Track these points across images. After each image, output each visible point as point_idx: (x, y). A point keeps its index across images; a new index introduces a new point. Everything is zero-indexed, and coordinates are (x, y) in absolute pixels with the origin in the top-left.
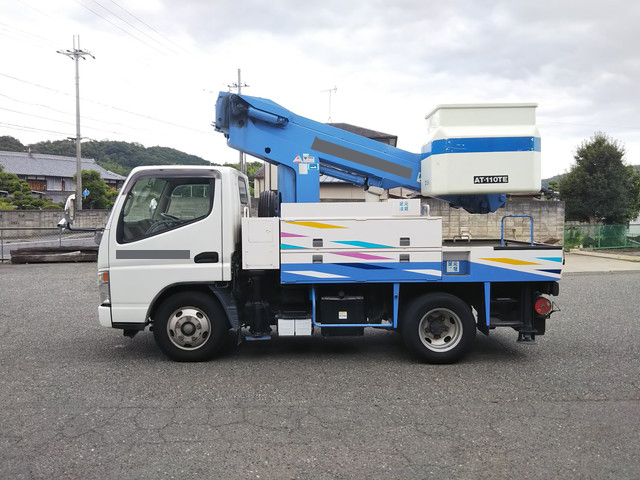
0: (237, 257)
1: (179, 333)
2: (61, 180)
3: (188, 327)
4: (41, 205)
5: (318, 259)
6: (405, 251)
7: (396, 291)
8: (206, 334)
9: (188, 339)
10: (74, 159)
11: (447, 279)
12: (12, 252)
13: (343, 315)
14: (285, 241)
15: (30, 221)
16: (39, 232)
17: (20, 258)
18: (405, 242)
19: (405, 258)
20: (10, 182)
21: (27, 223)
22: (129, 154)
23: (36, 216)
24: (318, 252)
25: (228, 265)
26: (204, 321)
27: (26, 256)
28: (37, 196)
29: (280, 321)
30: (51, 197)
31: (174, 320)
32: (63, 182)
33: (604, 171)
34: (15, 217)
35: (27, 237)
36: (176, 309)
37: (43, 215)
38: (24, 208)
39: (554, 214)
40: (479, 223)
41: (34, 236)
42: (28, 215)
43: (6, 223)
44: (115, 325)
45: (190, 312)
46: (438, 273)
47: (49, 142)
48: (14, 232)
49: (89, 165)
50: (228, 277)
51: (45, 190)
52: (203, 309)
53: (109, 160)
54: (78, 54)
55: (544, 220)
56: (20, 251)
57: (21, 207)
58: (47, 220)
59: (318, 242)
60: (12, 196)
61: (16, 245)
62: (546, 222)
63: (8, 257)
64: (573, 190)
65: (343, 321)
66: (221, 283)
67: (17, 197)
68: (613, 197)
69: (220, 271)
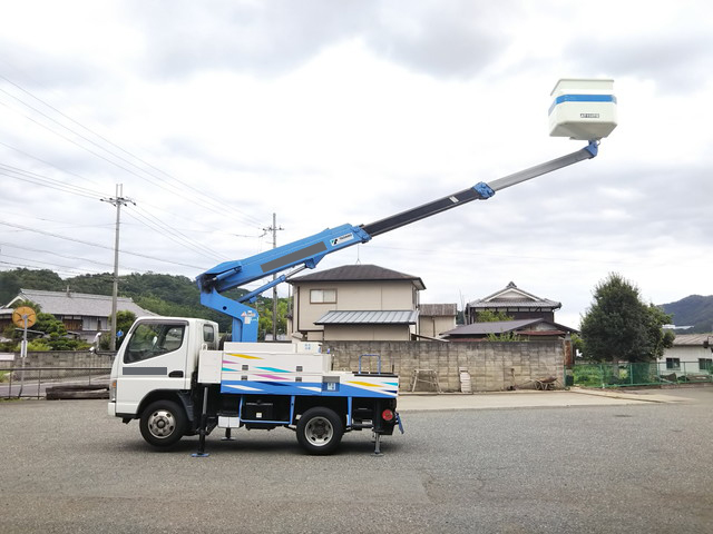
0: (195, 375)
1: (155, 427)
2: (98, 320)
3: (161, 423)
4: (75, 346)
5: (244, 378)
6: (299, 375)
7: (293, 401)
8: (172, 428)
9: (161, 431)
10: (111, 298)
11: (325, 394)
12: (47, 390)
13: (259, 415)
14: (225, 366)
15: (64, 362)
16: (71, 372)
17: (54, 395)
18: (299, 369)
19: (299, 379)
20: (47, 322)
21: (61, 363)
22: (174, 289)
23: (70, 357)
24: (245, 373)
25: (189, 380)
26: (171, 419)
27: (59, 393)
28: (71, 337)
29: (220, 418)
30: (86, 337)
31: (153, 418)
32: (99, 322)
33: (619, 311)
34: (49, 358)
35: (59, 377)
36: (154, 411)
37: (76, 355)
38: (59, 349)
39: (552, 354)
40: (478, 363)
41: (66, 376)
42: (62, 357)
43: (41, 363)
44: (118, 415)
45: (163, 414)
46: (319, 390)
47: (88, 275)
48: (48, 372)
49: (126, 305)
50: (188, 387)
51: (81, 330)
52: (171, 412)
53: (152, 295)
54: (120, 201)
55: (543, 360)
56: (54, 389)
57: (56, 348)
58: (80, 360)
59: (245, 368)
60: (48, 336)
61: (50, 384)
62: (544, 361)
63: (45, 394)
64: (592, 330)
65: (259, 419)
66: (184, 391)
67: (53, 338)
68: (630, 337)
69: (184, 384)
